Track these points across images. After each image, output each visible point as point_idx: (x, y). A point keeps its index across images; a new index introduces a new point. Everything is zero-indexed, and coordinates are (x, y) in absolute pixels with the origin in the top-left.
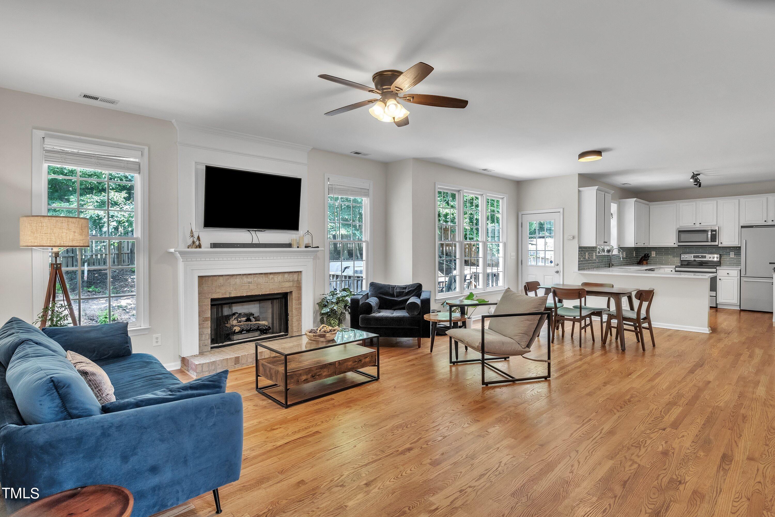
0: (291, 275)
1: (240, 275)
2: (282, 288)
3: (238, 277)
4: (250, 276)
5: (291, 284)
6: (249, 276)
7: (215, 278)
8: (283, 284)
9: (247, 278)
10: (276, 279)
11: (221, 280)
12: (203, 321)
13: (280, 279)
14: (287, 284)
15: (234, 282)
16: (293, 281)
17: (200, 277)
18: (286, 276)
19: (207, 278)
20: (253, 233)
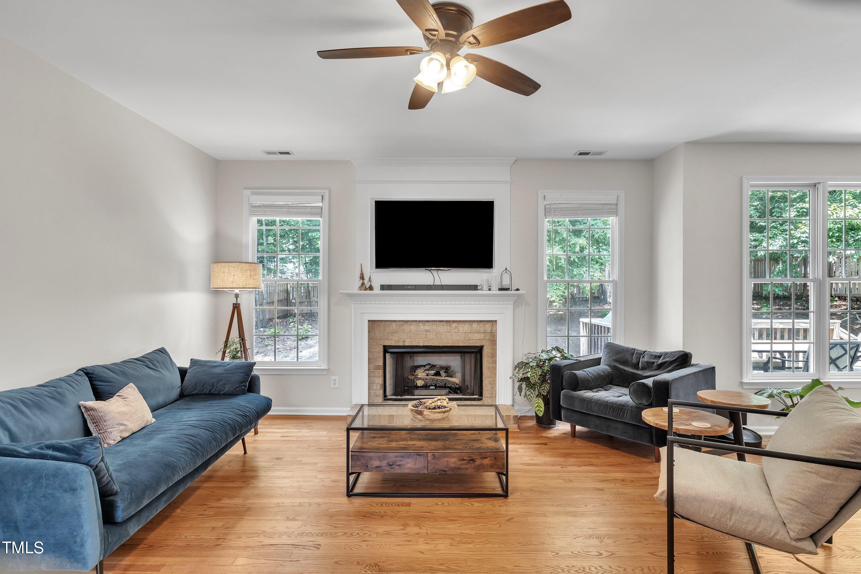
0: (481, 325)
1: (416, 321)
2: (469, 340)
3: (413, 323)
4: (429, 323)
5: (482, 336)
6: (426, 323)
7: (388, 323)
8: (471, 335)
9: (424, 325)
10: (461, 328)
11: (394, 326)
12: (375, 369)
13: (467, 329)
14: (477, 336)
15: (409, 329)
16: (484, 332)
17: (372, 323)
18: (475, 325)
19: (379, 323)
20: (435, 273)
